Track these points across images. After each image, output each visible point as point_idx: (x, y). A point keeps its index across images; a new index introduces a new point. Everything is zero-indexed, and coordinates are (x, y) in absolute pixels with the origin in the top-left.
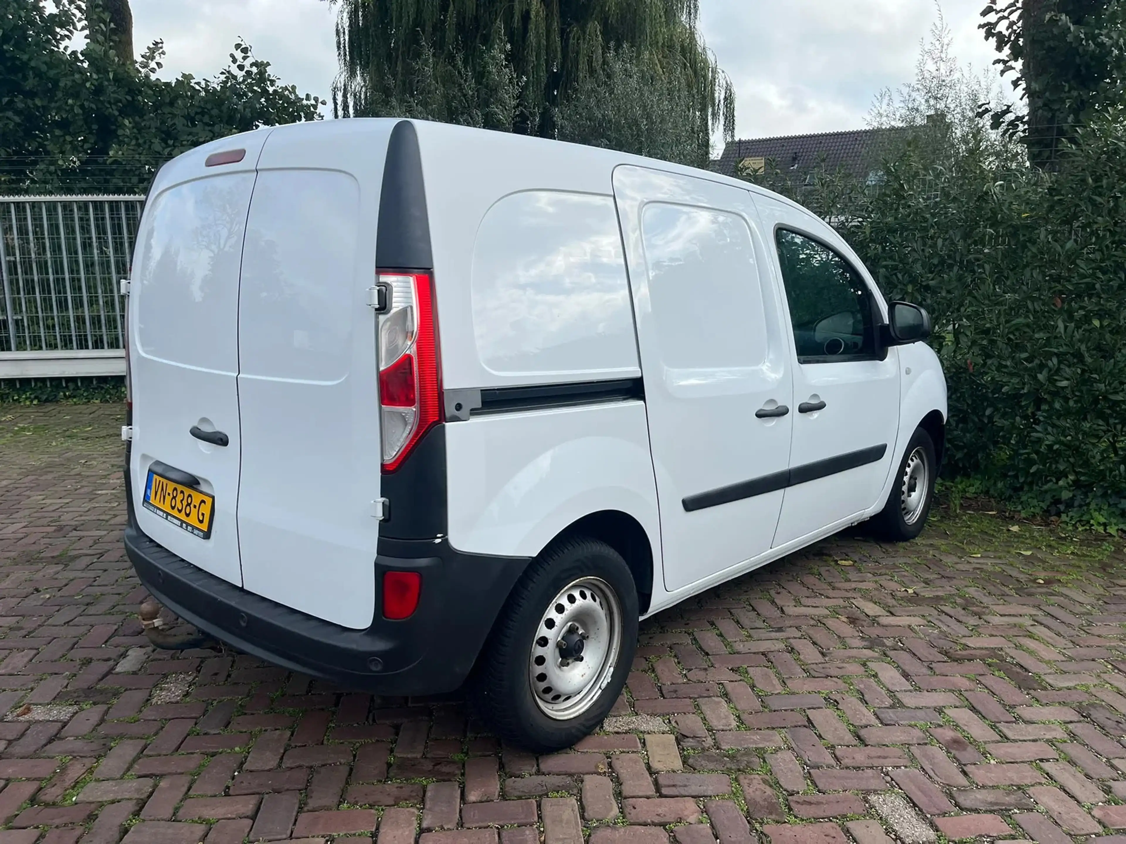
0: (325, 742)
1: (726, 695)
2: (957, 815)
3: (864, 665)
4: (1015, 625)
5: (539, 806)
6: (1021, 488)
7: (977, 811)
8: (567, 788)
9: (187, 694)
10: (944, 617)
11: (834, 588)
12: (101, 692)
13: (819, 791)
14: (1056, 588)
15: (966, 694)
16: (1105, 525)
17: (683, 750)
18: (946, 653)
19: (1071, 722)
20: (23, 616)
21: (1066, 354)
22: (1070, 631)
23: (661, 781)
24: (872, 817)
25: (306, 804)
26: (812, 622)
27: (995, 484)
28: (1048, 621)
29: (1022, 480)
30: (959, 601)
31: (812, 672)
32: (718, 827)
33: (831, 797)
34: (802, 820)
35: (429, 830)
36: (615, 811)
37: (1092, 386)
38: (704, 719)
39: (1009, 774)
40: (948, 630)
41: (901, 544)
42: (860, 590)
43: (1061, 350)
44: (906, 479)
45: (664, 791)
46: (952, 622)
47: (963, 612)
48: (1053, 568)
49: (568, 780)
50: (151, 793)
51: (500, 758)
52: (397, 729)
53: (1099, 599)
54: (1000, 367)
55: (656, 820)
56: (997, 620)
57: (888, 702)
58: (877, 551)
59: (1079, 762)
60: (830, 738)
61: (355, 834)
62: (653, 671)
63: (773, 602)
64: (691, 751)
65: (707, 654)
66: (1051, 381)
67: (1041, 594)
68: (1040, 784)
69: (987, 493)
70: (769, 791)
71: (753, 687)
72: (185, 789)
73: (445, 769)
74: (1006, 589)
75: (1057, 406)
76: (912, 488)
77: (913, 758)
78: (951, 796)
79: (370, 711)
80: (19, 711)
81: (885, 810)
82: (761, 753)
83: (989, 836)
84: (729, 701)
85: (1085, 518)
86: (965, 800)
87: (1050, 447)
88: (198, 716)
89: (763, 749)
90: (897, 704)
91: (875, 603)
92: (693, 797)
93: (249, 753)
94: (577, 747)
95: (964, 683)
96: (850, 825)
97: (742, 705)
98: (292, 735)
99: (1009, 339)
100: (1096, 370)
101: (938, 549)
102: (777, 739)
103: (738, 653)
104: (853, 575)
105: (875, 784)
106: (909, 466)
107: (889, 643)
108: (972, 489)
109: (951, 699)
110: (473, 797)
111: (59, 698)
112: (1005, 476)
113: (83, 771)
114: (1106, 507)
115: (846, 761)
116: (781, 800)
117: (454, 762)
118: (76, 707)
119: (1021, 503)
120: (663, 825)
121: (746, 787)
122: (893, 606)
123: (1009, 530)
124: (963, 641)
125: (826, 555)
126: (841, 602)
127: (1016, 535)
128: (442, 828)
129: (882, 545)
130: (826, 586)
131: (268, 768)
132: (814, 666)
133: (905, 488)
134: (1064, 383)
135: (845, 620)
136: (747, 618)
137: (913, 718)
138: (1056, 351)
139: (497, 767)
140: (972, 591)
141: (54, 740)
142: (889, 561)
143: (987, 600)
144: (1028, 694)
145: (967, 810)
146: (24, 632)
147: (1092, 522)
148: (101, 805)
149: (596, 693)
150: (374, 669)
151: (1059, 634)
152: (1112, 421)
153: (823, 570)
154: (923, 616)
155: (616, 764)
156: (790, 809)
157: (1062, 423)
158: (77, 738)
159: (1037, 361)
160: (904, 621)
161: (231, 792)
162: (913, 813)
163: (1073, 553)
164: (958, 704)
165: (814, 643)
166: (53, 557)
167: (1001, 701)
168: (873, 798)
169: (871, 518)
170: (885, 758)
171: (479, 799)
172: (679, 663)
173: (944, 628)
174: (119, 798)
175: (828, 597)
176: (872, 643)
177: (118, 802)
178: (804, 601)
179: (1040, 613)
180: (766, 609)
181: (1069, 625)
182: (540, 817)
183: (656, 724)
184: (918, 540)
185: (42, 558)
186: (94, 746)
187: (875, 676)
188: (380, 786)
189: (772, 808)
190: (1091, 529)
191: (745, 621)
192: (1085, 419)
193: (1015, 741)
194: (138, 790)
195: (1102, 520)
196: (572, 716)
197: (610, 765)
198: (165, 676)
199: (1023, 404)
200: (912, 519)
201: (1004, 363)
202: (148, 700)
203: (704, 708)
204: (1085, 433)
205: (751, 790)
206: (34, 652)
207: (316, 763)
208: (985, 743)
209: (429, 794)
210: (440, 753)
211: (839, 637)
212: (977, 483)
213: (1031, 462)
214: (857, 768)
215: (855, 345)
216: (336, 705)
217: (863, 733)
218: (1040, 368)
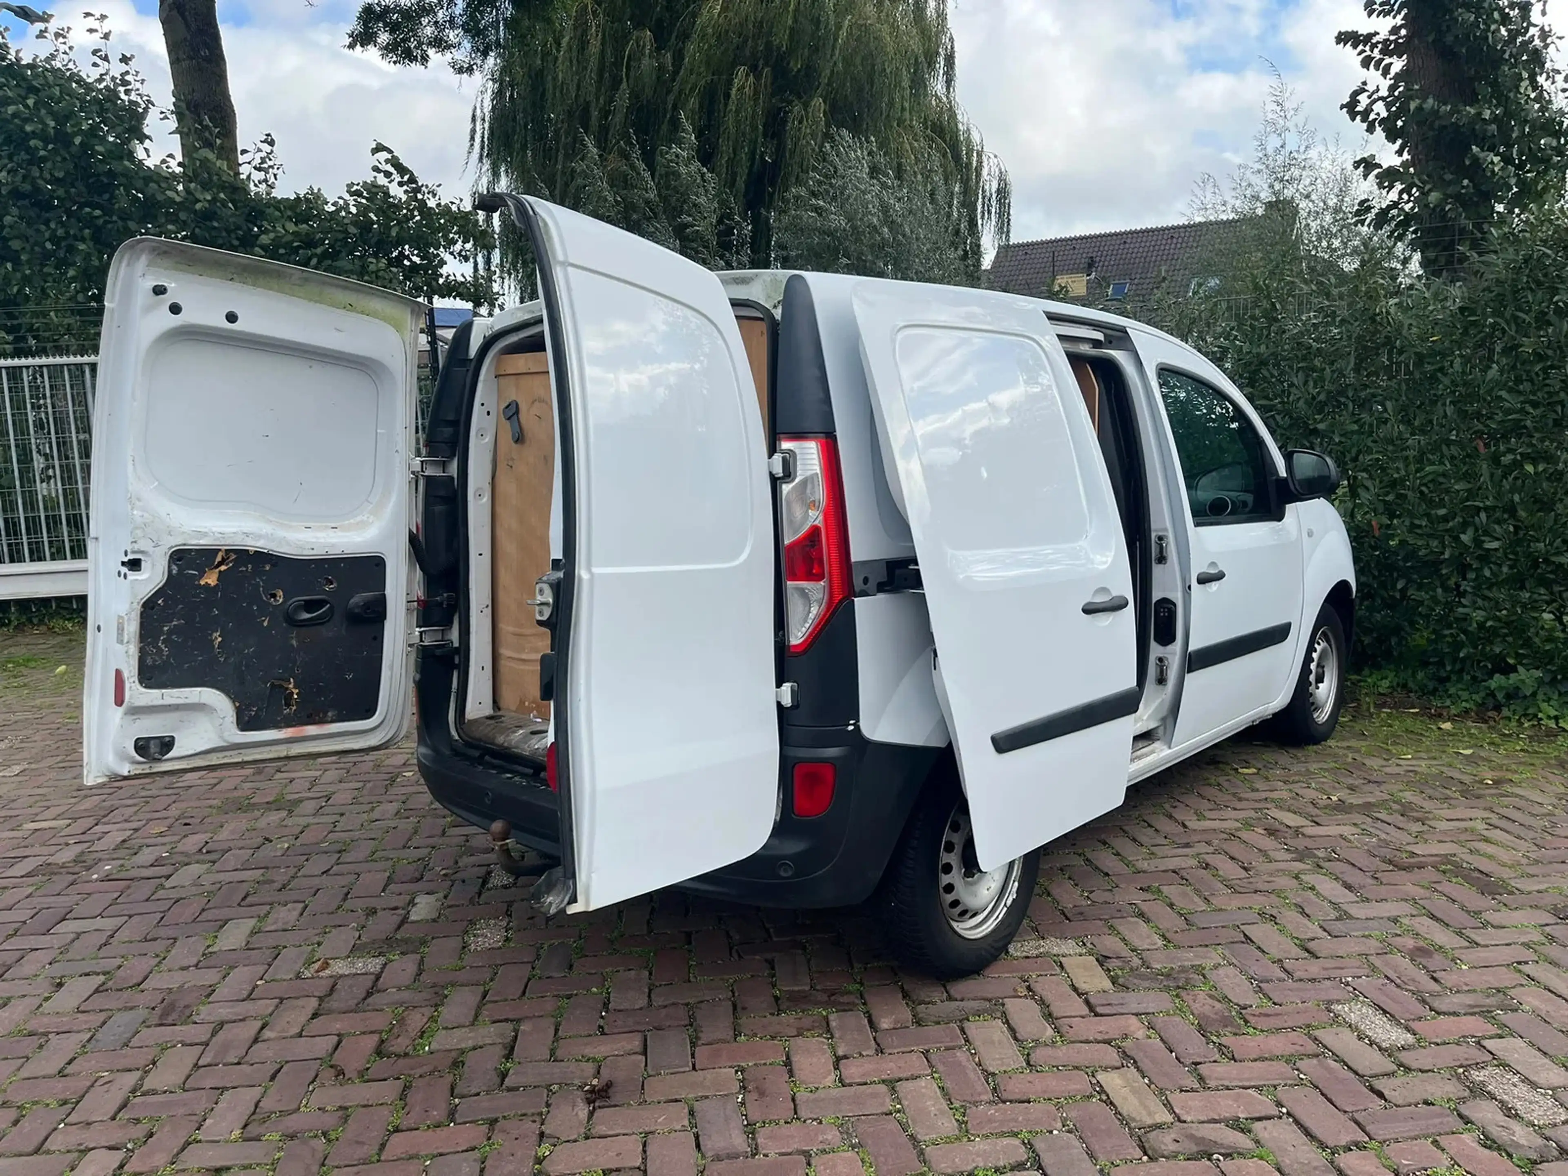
0: (692, 979)
1: (1141, 915)
2: (1433, 1018)
3: (1297, 877)
4: (1466, 830)
5: (963, 1031)
6: (1448, 679)
7: (1455, 1014)
8: (990, 1012)
9: (507, 939)
10: (1379, 824)
11: (1240, 800)
12: (406, 941)
13: (1274, 1003)
14: (1508, 788)
15: (1420, 902)
16: (1556, 718)
17: (1109, 970)
18: (1390, 862)
19: (1547, 925)
20: (267, 868)
21: (1494, 508)
22: (1531, 834)
23: (1092, 1000)
24: (1340, 1025)
25: (698, 1038)
26: (1225, 836)
27: (1414, 675)
28: (1503, 823)
29: (1449, 668)
30: (1395, 807)
31: (1237, 888)
32: (1170, 1041)
33: (1289, 1008)
34: (1262, 1031)
35: (845, 1057)
36: (1050, 1032)
37: (1529, 546)
38: (1124, 940)
39: (1484, 978)
40: (1388, 838)
41: (1310, 747)
42: (1273, 801)
43: (1488, 503)
44: (1313, 666)
45: (1099, 1010)
46: (1391, 829)
47: (1401, 818)
48: (1500, 767)
49: (987, 1005)
50: (516, 1037)
51: (902, 987)
52: (771, 964)
53: (1560, 799)
54: (1413, 527)
55: (1100, 1037)
56: (1443, 825)
57: (1333, 914)
58: (1283, 758)
59: (1562, 963)
60: (1275, 953)
61: (765, 1064)
62: (1049, 895)
63: (1170, 817)
64: (1120, 973)
65: (1107, 874)
66: (1478, 542)
67: (1492, 795)
68: (1522, 985)
69: (1404, 686)
70: (1218, 1006)
71: (1171, 905)
72: (552, 1031)
73: (845, 999)
74: (1448, 792)
75: (1487, 573)
76: (1320, 679)
77: (1374, 969)
78: (1424, 1002)
79: (731, 949)
80: (316, 966)
81: (1353, 1018)
82: (1199, 970)
83: (1473, 1037)
84: (1147, 921)
85: (1530, 711)
86: (1439, 1004)
87: (1481, 626)
88: (531, 959)
89: (1200, 966)
90: (1344, 916)
91: (1295, 813)
92: (1137, 1015)
93: (609, 993)
94: (986, 972)
95: (1418, 892)
96: (1316, 1033)
97: (1164, 925)
98: (650, 974)
99: (1422, 492)
100: (1533, 525)
101: (1358, 751)
102: (1213, 957)
103: (1144, 872)
104: (1260, 784)
105: (1335, 994)
106: (1315, 651)
107: (1321, 854)
108: (1385, 683)
109: (1405, 908)
110: (885, 1024)
111: (356, 950)
112: (1425, 664)
113: (425, 1020)
114: (1556, 697)
115: (1298, 974)
116: (1234, 1013)
117: (849, 993)
118: (382, 960)
119: (1450, 696)
120: (1108, 1042)
121: (1191, 1003)
122: (1317, 816)
123: (1440, 728)
124: (1409, 848)
125: (1223, 763)
126: (1252, 814)
127: (1449, 733)
128: (861, 1055)
129: (1291, 751)
130: (1230, 797)
131: (637, 1007)
132: (1238, 882)
133: (1312, 678)
134: (1495, 545)
135: (1263, 832)
136: (1145, 836)
137: (1366, 929)
138: (1481, 505)
139: (900, 995)
140: (1408, 796)
141: (372, 994)
142: (1301, 768)
143: (1428, 805)
144: (1493, 899)
145: (1444, 1014)
146: (277, 885)
147: (1540, 715)
148: (462, 1052)
149: (1001, 911)
150: (784, 875)
151: (1518, 837)
152: (1557, 589)
153: (1221, 780)
154: (1355, 824)
155: (1037, 988)
156: (1246, 1022)
157: (1493, 594)
158: (399, 989)
159: (1459, 519)
160: (1333, 830)
161: (606, 1031)
162: (1385, 1019)
163: (1522, 750)
164: (1415, 913)
165: (1232, 858)
166: (268, 803)
167: (1463, 908)
168: (1337, 1008)
169: (1275, 715)
170: (1342, 968)
171: (892, 1026)
172: (1076, 885)
173: (1383, 836)
174: (480, 1043)
175: (1235, 809)
176: (1301, 855)
177: (481, 1047)
178: (1208, 814)
179: (1492, 815)
180: (1165, 825)
181: (1530, 828)
182: (967, 1040)
183: (1068, 947)
184: (1331, 742)
185: (254, 804)
186: (425, 995)
187: (1312, 888)
188: (775, 1018)
189: (1226, 1022)
190: (1539, 724)
191: (1143, 839)
192: (1522, 588)
193: (1487, 946)
194: (502, 1035)
195: (1553, 713)
196: (979, 936)
197: (1029, 988)
198: (472, 922)
199: (1444, 572)
200: (1322, 716)
201: (1417, 522)
202: (464, 948)
203: (1121, 929)
204: (1524, 606)
205: (1197, 1005)
206: (302, 905)
207: (692, 1001)
208: (1453, 949)
209: (833, 1024)
210: (830, 985)
211: (1260, 850)
212: (1391, 675)
213: (1459, 646)
214: (1313, 980)
215: (1245, 504)
216: (689, 943)
217: (1311, 945)
218: (1464, 526)
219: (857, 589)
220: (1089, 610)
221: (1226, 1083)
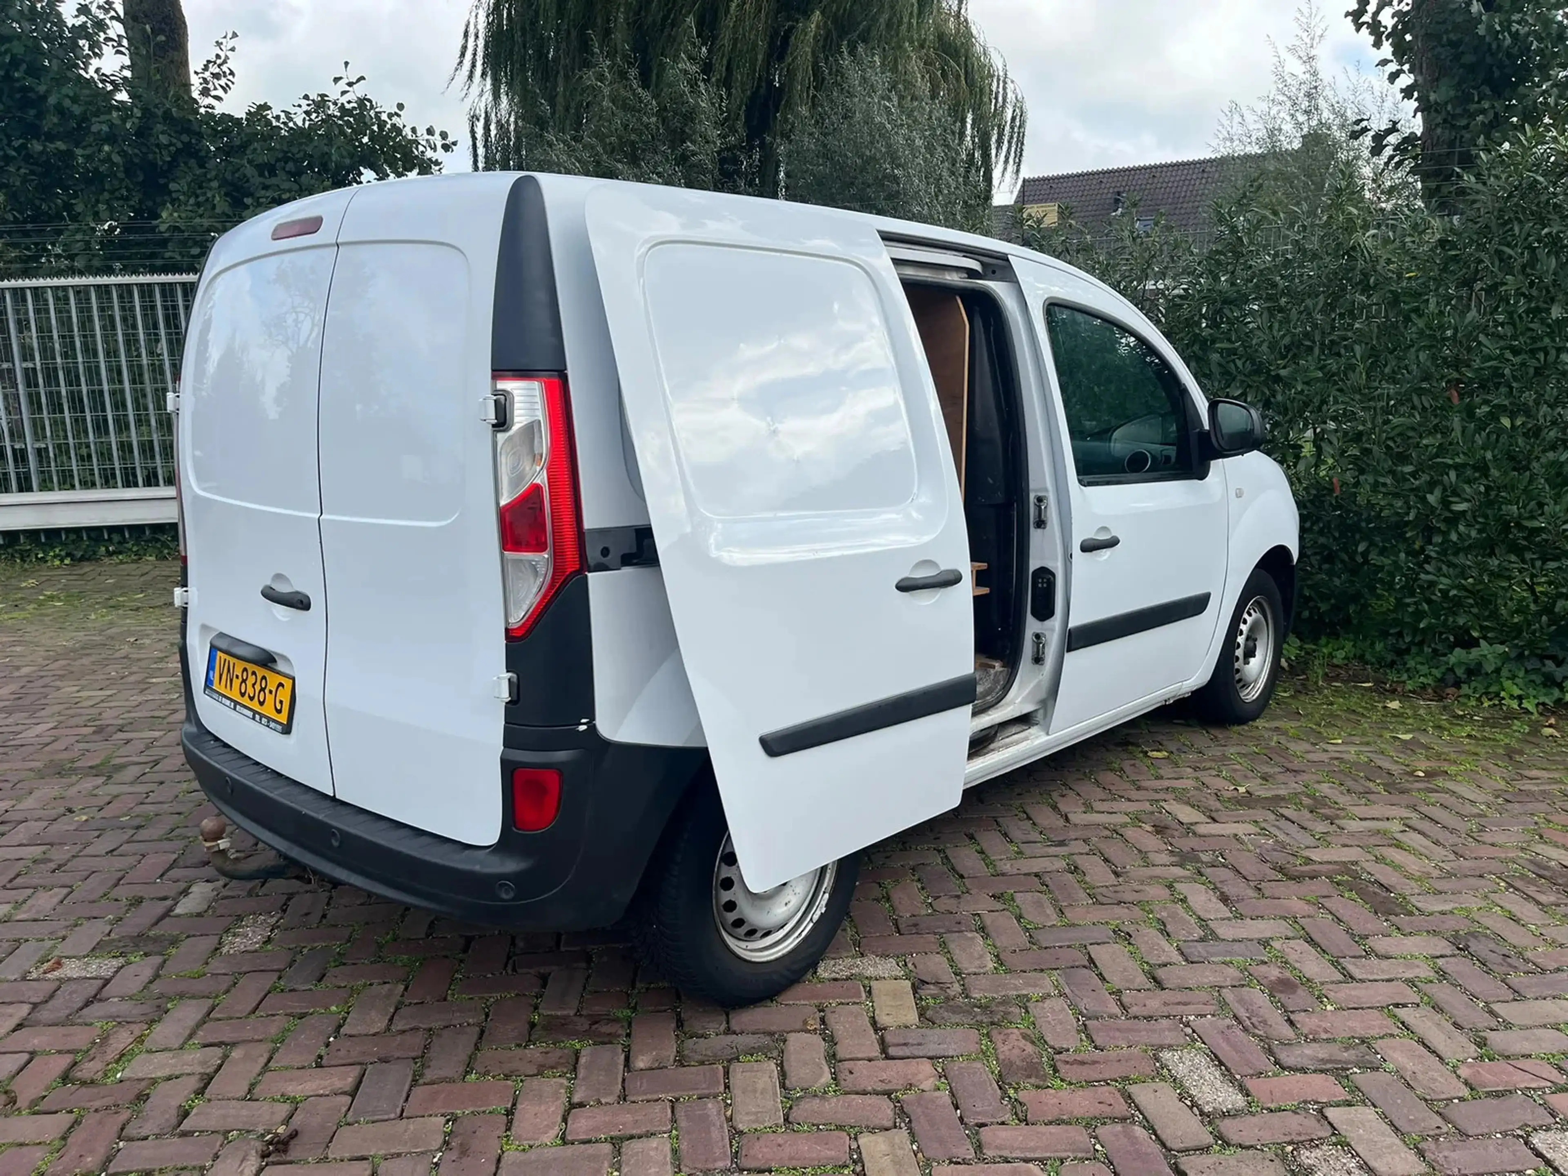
0: (449, 998)
1: (982, 929)
2: (1275, 1075)
3: (1170, 887)
4: (1379, 832)
5: (727, 1074)
6: (1407, 651)
7: (1303, 1070)
8: (765, 1051)
9: (269, 940)
10: (1283, 823)
11: (1139, 788)
12: (156, 940)
13: (1096, 1048)
14: (1440, 782)
15: (1302, 921)
16: (1520, 698)
17: (921, 999)
18: (1281, 870)
19: (1442, 956)
20: (52, 845)
21: (1464, 465)
22: (1453, 839)
23: (889, 1038)
24: (1163, 1079)
25: (421, 1075)
26: (1107, 833)
27: (1372, 644)
28: (1425, 826)
29: (1408, 639)
30: (1306, 801)
31: (1100, 898)
32: (959, 1094)
33: (1113, 1054)
34: (1070, 1084)
35: (581, 1105)
36: (826, 1077)
37: (1500, 509)
38: (951, 960)
39: (1349, 1023)
40: (1287, 840)
41: (1236, 728)
42: (1174, 790)
43: (1457, 460)
44: (1241, 640)
45: (892, 1051)
46: (1293, 829)
47: (1309, 815)
48: (1439, 756)
49: (766, 1040)
50: (220, 1067)
51: (678, 1014)
52: (544, 980)
53: (1497, 797)
54: (1375, 486)
55: (880, 1087)
56: (1353, 826)
57: (1198, 933)
58: (1201, 738)
59: (1446, 1007)
60: (1116, 981)
61: (484, 1112)
62: (888, 899)
63: (1055, 808)
64: (931, 1001)
65: (962, 877)
66: (1445, 503)
67: (1419, 790)
68: (1392, 1035)
69: (1361, 658)
70: (1030, 1048)
71: (1019, 918)
72: (263, 1060)
73: (605, 1029)
74: (1371, 785)
75: (1454, 537)
76: (1250, 653)
77: (1223, 1004)
78: (1270, 1052)
79: (509, 958)
80: (46, 966)
81: (1180, 1070)
82: (1023, 1002)
83: (1316, 1102)
84: (986, 936)
85: (1493, 689)
86: (1288, 1057)
87: (1445, 593)
88: (282, 967)
89: (1026, 995)
90: (1209, 936)
91: (1193, 806)
92: (929, 1058)
93: (348, 1013)
94: (781, 998)
95: (1302, 908)
96: (1133, 1089)
97: (1003, 941)
98: (406, 989)
99: (1388, 447)
100: (1505, 486)
101: (1285, 733)
102: (1047, 983)
103: (1003, 875)
104: (1167, 771)
105: (1169, 1038)
106: (1245, 622)
107: (1205, 857)
108: (1341, 654)
109: (1282, 928)
110: (641, 1062)
111: (98, 949)
112: (1385, 634)
113: (131, 1040)
114: (1521, 674)
115: (1134, 1010)
116: (1045, 1059)
117: (616, 1020)
118: (122, 960)
119: (1408, 670)
120: (888, 1094)
121: (999, 1044)
122: (1217, 811)
123: (1385, 707)
124: (1306, 853)
125: (1133, 744)
126: (1147, 806)
127: (1395, 714)
128: (599, 1102)
129: (1211, 731)
130: (1127, 786)
131: (372, 1031)
132: (1104, 890)
133: (1239, 653)
134: (1462, 507)
135: (1150, 829)
136: (1018, 829)
137: (1230, 953)
138: (1450, 462)
139: (673, 1025)
140: (1325, 789)
141: (92, 1002)
142: (1216, 751)
143: (1343, 800)
144: (1387, 920)
145: (1290, 1069)
146: (53, 865)
147: (1503, 694)
148: (154, 1082)
149: (807, 927)
150: (504, 896)
151: (1436, 843)
152: (1528, 556)
153: (1126, 765)
154: (1256, 822)
155: (831, 1019)
156: (1056, 1070)
157: (1461, 560)
158: (123, 999)
159: (1425, 478)
160: (1229, 829)
161: (324, 1062)
162: (1217, 1074)
163: (1469, 736)
164: (1290, 934)
165: (1106, 860)
166: (91, 767)
167: (1348, 931)
168: (1166, 1055)
169: (1193, 692)
170: (1185, 1004)
171: (648, 1065)
172: (923, 888)
173: (1282, 837)
174: (177, 1073)
175: (1129, 800)
176: (1184, 858)
177: (177, 1078)
178: (1097, 806)
179: (1414, 815)
180: (1046, 817)
181: (1453, 831)
182: (727, 1087)
183: (888, 967)
184: (1260, 723)
185: (75, 769)
186: (145, 1009)
187: (1184, 900)
188: (519, 1051)
189: (1032, 1069)
190: (1501, 704)
191: (1016, 834)
192: (1492, 554)
193: (1362, 981)
194: (203, 1063)
195: (1517, 692)
196: (772, 957)
197: (823, 1020)
198: (240, 918)
199: (1408, 535)
200: (1252, 694)
201: (1382, 480)
202: (217, 949)
203: (952, 946)
204: (1492, 574)
205: (1006, 1048)
206: (65, 891)
207: (435, 1025)
208: (1322, 984)
209: (583, 1060)
210: (597, 1009)
211: (1140, 851)
212: (1349, 645)
213: (1419, 615)
214: (1149, 1018)
215: (1168, 458)
216: (465, 950)
217: (1161, 973)
218: (1431, 486)
219: (591, 562)
220: (905, 587)
221: (1006, 1153)
